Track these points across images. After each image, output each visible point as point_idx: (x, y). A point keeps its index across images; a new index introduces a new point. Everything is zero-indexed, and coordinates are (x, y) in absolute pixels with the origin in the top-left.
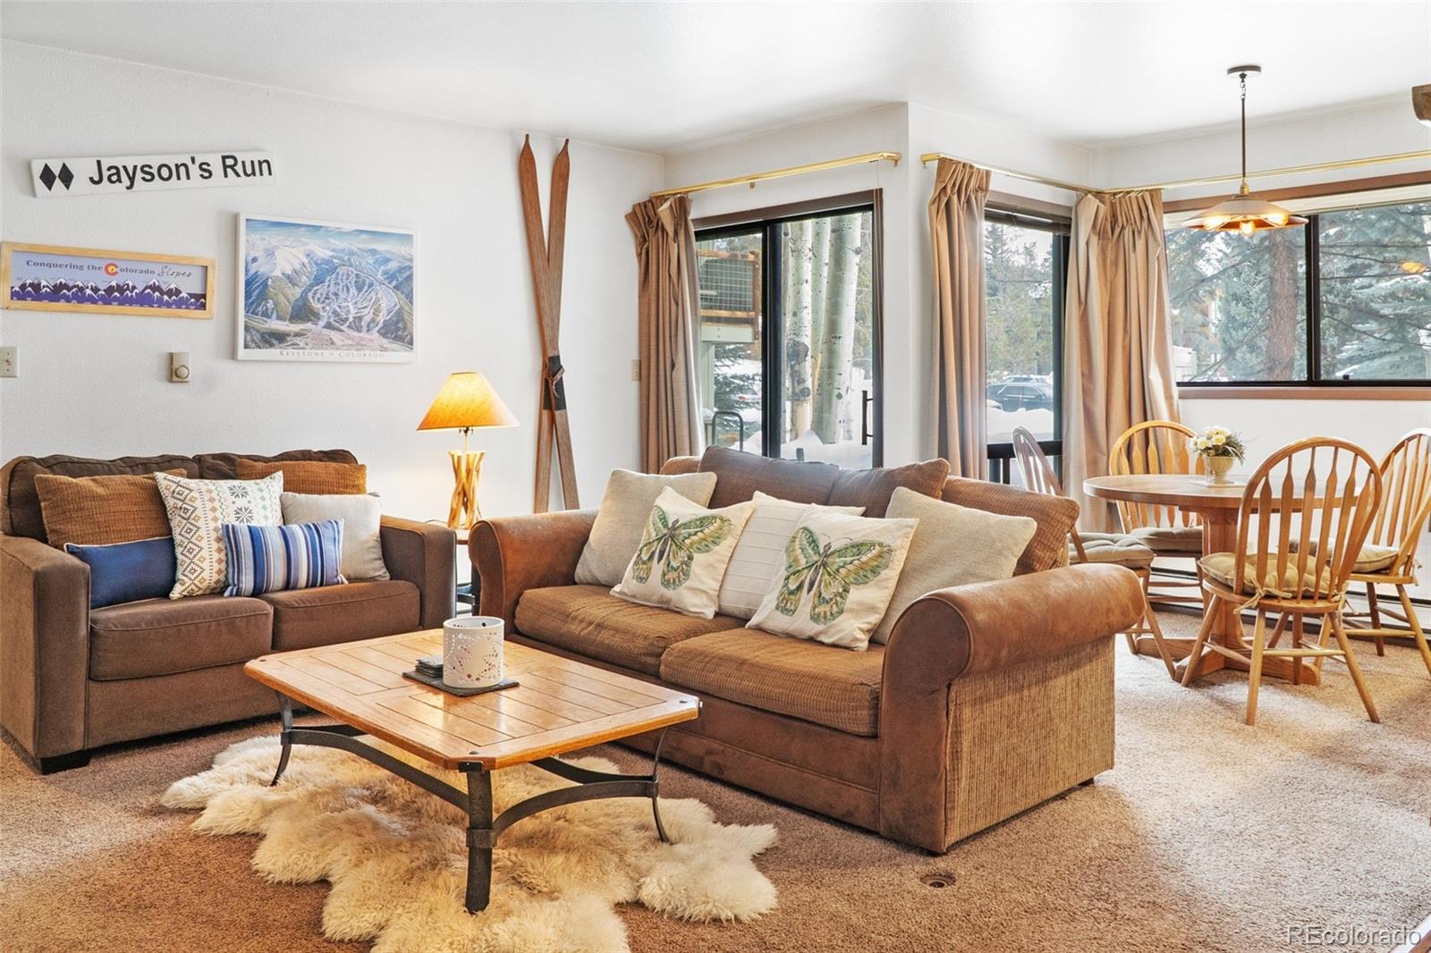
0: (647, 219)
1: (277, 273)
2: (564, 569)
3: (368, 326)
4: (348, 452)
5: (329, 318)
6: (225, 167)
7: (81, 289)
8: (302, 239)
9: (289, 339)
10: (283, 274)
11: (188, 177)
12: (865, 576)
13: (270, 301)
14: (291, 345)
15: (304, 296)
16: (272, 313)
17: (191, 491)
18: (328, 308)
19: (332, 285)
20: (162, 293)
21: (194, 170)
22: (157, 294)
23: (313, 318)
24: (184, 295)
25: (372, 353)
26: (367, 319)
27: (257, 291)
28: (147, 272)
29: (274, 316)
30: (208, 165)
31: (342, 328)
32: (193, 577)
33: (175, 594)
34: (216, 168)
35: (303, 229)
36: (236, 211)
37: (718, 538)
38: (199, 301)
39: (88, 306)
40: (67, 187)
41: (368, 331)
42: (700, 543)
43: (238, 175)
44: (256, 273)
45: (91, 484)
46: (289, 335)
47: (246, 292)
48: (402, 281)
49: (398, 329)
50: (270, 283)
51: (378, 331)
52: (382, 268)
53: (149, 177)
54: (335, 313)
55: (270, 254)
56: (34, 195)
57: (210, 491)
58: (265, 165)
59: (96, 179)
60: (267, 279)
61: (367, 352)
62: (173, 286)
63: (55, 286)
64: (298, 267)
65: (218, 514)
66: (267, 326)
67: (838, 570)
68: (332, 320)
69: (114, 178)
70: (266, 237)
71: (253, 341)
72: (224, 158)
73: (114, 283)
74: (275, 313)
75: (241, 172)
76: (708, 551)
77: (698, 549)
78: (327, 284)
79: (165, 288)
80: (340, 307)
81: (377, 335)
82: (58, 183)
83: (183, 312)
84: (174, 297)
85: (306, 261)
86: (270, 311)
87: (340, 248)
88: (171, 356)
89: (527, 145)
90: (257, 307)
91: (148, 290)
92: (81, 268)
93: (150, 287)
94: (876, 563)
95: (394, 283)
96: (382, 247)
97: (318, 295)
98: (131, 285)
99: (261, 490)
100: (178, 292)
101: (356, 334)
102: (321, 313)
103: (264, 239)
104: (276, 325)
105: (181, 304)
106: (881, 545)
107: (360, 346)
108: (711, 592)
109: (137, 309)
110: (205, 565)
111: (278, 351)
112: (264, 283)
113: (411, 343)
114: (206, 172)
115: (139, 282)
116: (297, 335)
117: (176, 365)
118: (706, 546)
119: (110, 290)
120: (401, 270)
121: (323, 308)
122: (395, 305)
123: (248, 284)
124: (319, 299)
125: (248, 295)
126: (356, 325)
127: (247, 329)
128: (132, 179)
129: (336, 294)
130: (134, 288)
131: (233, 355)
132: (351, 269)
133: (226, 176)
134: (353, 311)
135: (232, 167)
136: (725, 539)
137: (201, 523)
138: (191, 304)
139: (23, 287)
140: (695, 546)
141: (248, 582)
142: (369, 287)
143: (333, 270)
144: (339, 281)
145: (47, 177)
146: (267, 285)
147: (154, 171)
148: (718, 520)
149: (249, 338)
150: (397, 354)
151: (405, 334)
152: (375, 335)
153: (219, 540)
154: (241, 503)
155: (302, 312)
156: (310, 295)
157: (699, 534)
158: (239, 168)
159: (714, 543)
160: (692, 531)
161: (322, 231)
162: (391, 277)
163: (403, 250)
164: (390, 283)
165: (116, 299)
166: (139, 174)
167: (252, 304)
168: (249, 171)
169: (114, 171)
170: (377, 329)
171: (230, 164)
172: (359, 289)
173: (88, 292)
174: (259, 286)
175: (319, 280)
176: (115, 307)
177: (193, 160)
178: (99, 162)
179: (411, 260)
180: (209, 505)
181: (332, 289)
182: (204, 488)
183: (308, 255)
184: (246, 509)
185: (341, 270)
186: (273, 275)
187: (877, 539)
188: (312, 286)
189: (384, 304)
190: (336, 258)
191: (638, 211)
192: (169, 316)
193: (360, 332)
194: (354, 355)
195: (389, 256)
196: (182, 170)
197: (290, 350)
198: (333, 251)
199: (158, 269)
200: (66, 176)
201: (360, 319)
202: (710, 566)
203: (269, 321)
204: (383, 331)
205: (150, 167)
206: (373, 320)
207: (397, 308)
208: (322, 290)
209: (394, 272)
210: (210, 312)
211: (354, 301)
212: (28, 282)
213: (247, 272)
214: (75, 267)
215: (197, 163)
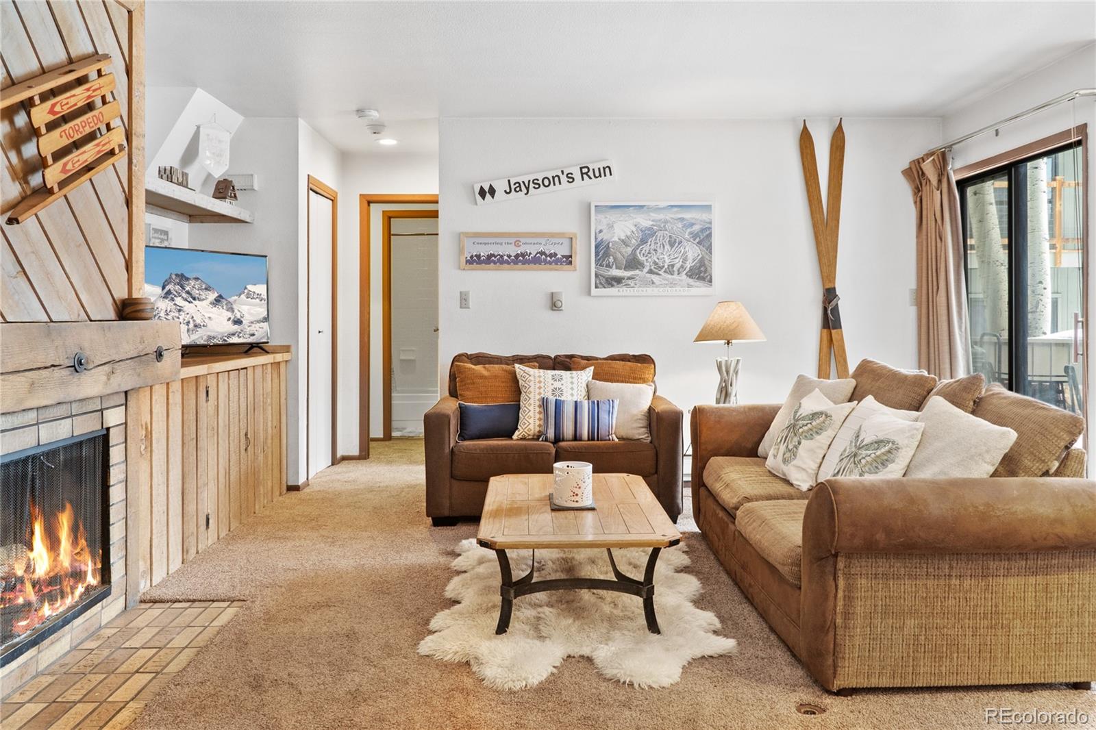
0: (920, 173)
1: (616, 239)
2: (749, 446)
3: (678, 271)
4: (649, 356)
5: (650, 266)
6: (582, 174)
7: (502, 256)
8: (632, 215)
9: (623, 281)
10: (619, 239)
11: (560, 183)
12: (877, 467)
13: (611, 257)
14: (626, 285)
15: (634, 253)
16: (613, 265)
17: (530, 376)
18: (650, 260)
19: (653, 244)
20: (546, 256)
21: (564, 178)
22: (544, 256)
23: (639, 267)
24: (559, 256)
25: (681, 289)
26: (677, 266)
27: (603, 252)
28: (537, 243)
29: (614, 266)
30: (572, 174)
31: (660, 272)
32: (524, 427)
33: (515, 437)
34: (577, 175)
35: (631, 208)
36: (589, 201)
37: (821, 429)
38: (568, 259)
39: (505, 266)
40: (493, 197)
41: (678, 274)
42: (807, 432)
43: (590, 178)
44: (602, 240)
45: (483, 369)
46: (624, 279)
47: (596, 252)
48: (704, 238)
49: (701, 272)
50: (610, 246)
51: (686, 274)
52: (689, 230)
53: (537, 186)
54: (655, 263)
55: (611, 226)
56: (476, 204)
57: (540, 377)
58: (607, 170)
59: (508, 191)
60: (609, 243)
61: (678, 289)
62: (552, 251)
63: (488, 255)
64: (629, 234)
65: (542, 391)
66: (610, 273)
67: (860, 460)
68: (652, 268)
69: (518, 189)
70: (608, 216)
71: (601, 283)
72: (581, 168)
73: (519, 252)
75: (592, 176)
76: (812, 439)
77: (806, 436)
78: (649, 243)
79: (547, 253)
80: (658, 259)
81: (686, 276)
82: (488, 196)
83: (559, 266)
84: (554, 258)
85: (634, 229)
86: (611, 264)
87: (657, 218)
88: (552, 293)
89: (805, 128)
90: (602, 262)
91: (539, 255)
92: (501, 244)
93: (539, 253)
94: (886, 457)
95: (697, 240)
96: (688, 215)
97: (643, 252)
98: (528, 252)
99: (572, 378)
100: (555, 255)
101: (670, 276)
102: (645, 263)
103: (606, 218)
104: (615, 272)
105: (558, 262)
106: (893, 443)
107: (672, 284)
108: (810, 471)
109: (532, 265)
110: (531, 421)
111: (617, 289)
112: (608, 247)
113: (711, 281)
114: (571, 179)
115: (533, 250)
116: (629, 278)
117: (555, 300)
118: (811, 435)
119: (517, 256)
120: (702, 230)
121: (647, 260)
122: (699, 255)
123: (597, 247)
124: (644, 254)
125: (597, 254)
126: (670, 270)
127: (597, 276)
128: (528, 189)
129: (655, 250)
130: (530, 254)
131: (589, 293)
132: (667, 232)
133: (583, 179)
134: (667, 261)
135: (586, 173)
136: (826, 431)
137: (531, 396)
138: (564, 262)
139: (472, 257)
140: (804, 434)
141: (551, 434)
142: (679, 244)
143: (653, 234)
144: (658, 241)
145: (482, 193)
147: (540, 182)
148: (824, 416)
149: (598, 282)
150: (700, 289)
151: (706, 275)
152: (683, 276)
153: (540, 406)
154: (557, 385)
155: (633, 263)
156: (638, 251)
157: (809, 425)
158: (591, 174)
159: (817, 433)
160: (805, 422)
161: (645, 208)
162: (695, 236)
163: (704, 216)
164: (694, 240)
165: (520, 261)
166: (532, 185)
167: (599, 259)
168: (597, 175)
169: (517, 185)
170: (685, 272)
171: (585, 172)
172: (672, 245)
173: (506, 258)
174: (603, 248)
175: (643, 241)
176: (519, 266)
177: (562, 172)
178: (509, 181)
179: (710, 223)
180: (538, 385)
181: (653, 247)
182: (537, 375)
183: (636, 226)
184: (559, 389)
185: (659, 234)
186: (613, 240)
187: (892, 438)
188: (639, 245)
189: (690, 256)
190: (655, 226)
191: (913, 167)
192: (551, 270)
193: (672, 274)
194: (669, 291)
195: (693, 221)
196: (556, 179)
197: (625, 289)
198: (653, 221)
199: (545, 241)
200: (492, 191)
201: (673, 266)
202: (812, 451)
203: (611, 270)
204: (689, 274)
205: (538, 180)
206: (682, 266)
207: (700, 257)
208: (646, 248)
209: (698, 232)
210: (575, 267)
211: (668, 254)
212: (474, 254)
213: (596, 239)
214: (498, 244)
215: (565, 174)
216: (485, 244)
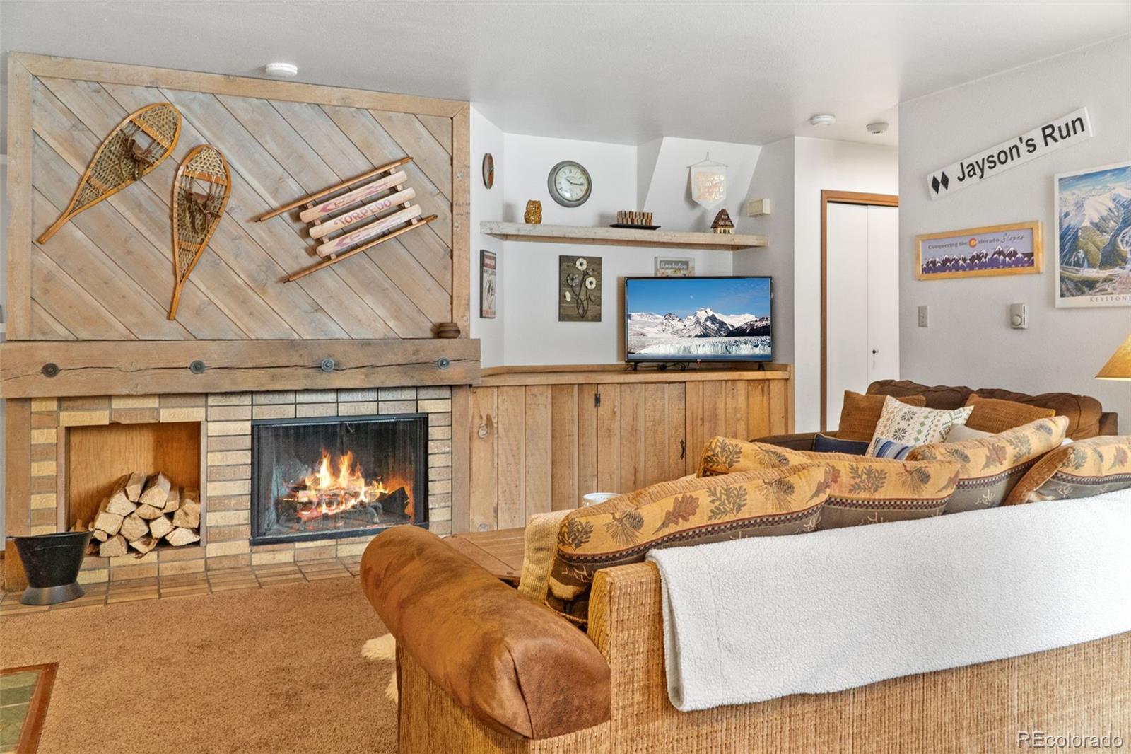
1: (1087, 223)
6: (1046, 136)
7: (957, 261)
8: (1108, 185)
9: (1098, 286)
10: (1091, 224)
11: (1019, 156)
13: (1081, 251)
14: (1101, 290)
15: (1113, 242)
16: (1083, 261)
20: (1005, 256)
21: (1023, 148)
22: (1002, 257)
23: (1120, 261)
24: (1020, 255)
27: (1070, 243)
28: (994, 240)
29: (1086, 264)
30: (1033, 140)
34: (1039, 141)
35: (1108, 174)
36: (1052, 174)
38: (1030, 259)
39: (959, 273)
40: (946, 188)
43: (1055, 141)
44: (1067, 227)
46: (1098, 281)
47: (1060, 246)
50: (1080, 234)
53: (992, 165)
55: (1079, 206)
59: (962, 178)
60: (1077, 230)
62: (1012, 249)
63: (943, 261)
64: (1103, 215)
66: (1079, 275)
69: (972, 173)
70: (1076, 192)
71: (1067, 289)
72: (1045, 128)
73: (974, 254)
74: (1086, 261)
75: (1058, 137)
79: (1006, 251)
82: (941, 187)
83: (1019, 269)
84: (1013, 258)
85: (1113, 206)
86: (1081, 260)
88: (1011, 307)
90: (1069, 259)
91: (996, 255)
92: (956, 245)
93: (997, 253)
97: (1126, 238)
98: (985, 253)
100: (1015, 253)
102: (1129, 257)
103: (1074, 194)
104: (1087, 273)
105: (1018, 263)
109: (989, 271)
111: (1089, 297)
112: (1076, 236)
114: (1031, 147)
115: (988, 250)
116: (1105, 280)
117: (1014, 315)
119: (973, 259)
123: (1062, 237)
124: (1127, 243)
125: (1062, 248)
127: (1062, 279)
128: (982, 170)
130: (987, 255)
131: (1052, 304)
133: (1046, 143)
135: (1050, 135)
138: (1025, 262)
139: (928, 264)
145: (936, 185)
146: (1077, 236)
147: (996, 159)
149: (1063, 287)
155: (1110, 258)
156: (1117, 239)
158: (1056, 134)
161: (1128, 171)
165: (977, 265)
166: (986, 164)
167: (1065, 256)
168: (1065, 134)
169: (971, 168)
171: (1049, 133)
173: (961, 262)
174: (1070, 238)
175: (1126, 222)
176: (976, 271)
177: (1021, 140)
178: (961, 164)
183: (1114, 200)
186: (1083, 225)
188: (1117, 231)
192: (1011, 274)
196: (1014, 151)
197: (1098, 294)
199: (1000, 237)
200: (945, 181)
203: (1081, 269)
205: (993, 156)
208: (1130, 232)
210: (1037, 267)
212: (930, 261)
213: (1061, 226)
214: (953, 245)
215: (1024, 141)
216: (940, 247)
